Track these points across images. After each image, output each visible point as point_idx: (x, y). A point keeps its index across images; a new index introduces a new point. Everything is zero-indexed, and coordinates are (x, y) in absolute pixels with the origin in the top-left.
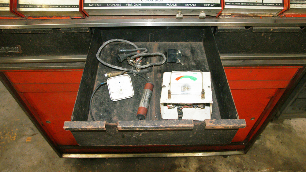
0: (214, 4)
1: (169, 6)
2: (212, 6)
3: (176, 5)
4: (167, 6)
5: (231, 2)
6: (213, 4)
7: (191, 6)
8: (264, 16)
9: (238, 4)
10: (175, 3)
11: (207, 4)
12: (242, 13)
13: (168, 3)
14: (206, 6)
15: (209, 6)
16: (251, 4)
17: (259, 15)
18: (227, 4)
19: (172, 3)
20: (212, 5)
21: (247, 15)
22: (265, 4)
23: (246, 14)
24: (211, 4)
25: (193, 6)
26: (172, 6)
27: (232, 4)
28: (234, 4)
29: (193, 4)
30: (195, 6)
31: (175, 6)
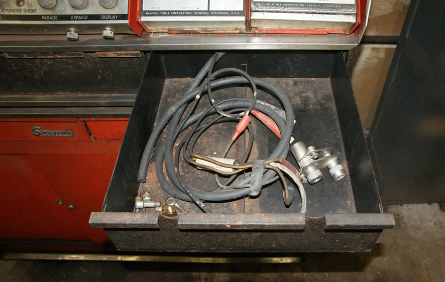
0: (117, 15)
1: (45, 20)
2: (113, 19)
3: (56, 18)
4: (43, 20)
5: (154, 11)
6: (115, 15)
7: (80, 20)
8: (225, 32)
9: (165, 13)
10: (55, 15)
11: (106, 15)
12: (187, 28)
13: (44, 16)
14: (104, 20)
15: (109, 19)
16: (188, 13)
17: (215, 31)
18: (148, 13)
19: (50, 16)
20: (114, 17)
21: (194, 31)
22: (212, 13)
23: (193, 29)
24: (112, 15)
25: (83, 20)
26: (51, 20)
27: (155, 13)
28: (159, 13)
29: (83, 15)
30: (87, 20)
31: (55, 20)
